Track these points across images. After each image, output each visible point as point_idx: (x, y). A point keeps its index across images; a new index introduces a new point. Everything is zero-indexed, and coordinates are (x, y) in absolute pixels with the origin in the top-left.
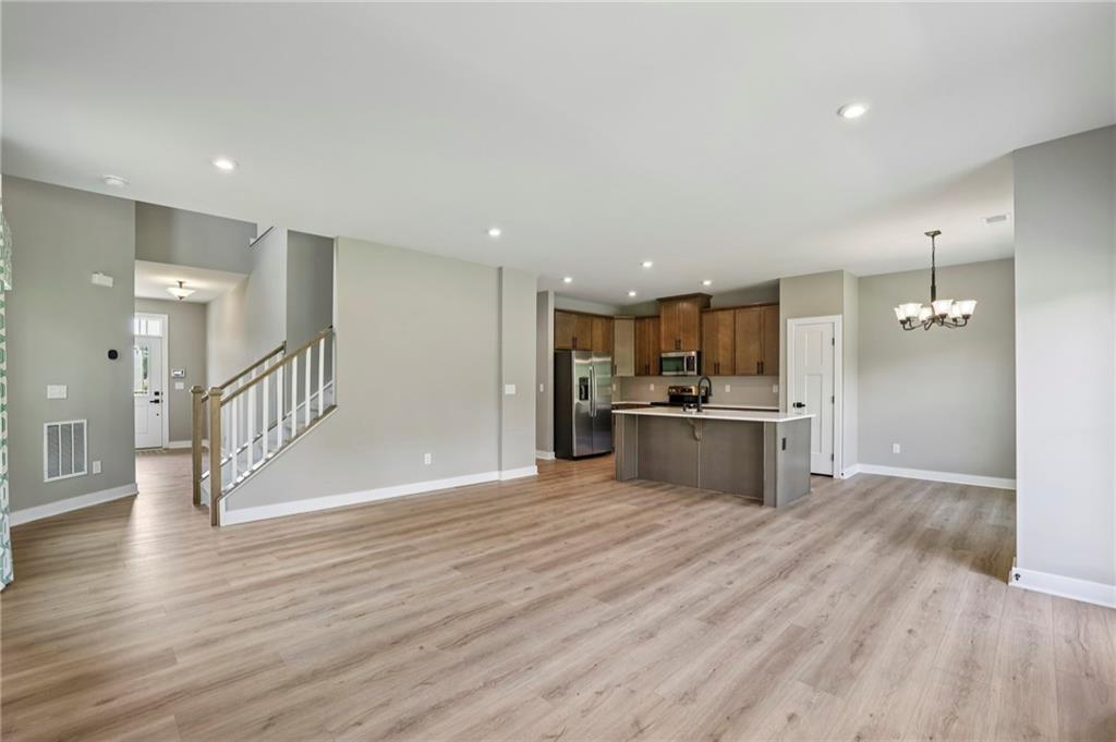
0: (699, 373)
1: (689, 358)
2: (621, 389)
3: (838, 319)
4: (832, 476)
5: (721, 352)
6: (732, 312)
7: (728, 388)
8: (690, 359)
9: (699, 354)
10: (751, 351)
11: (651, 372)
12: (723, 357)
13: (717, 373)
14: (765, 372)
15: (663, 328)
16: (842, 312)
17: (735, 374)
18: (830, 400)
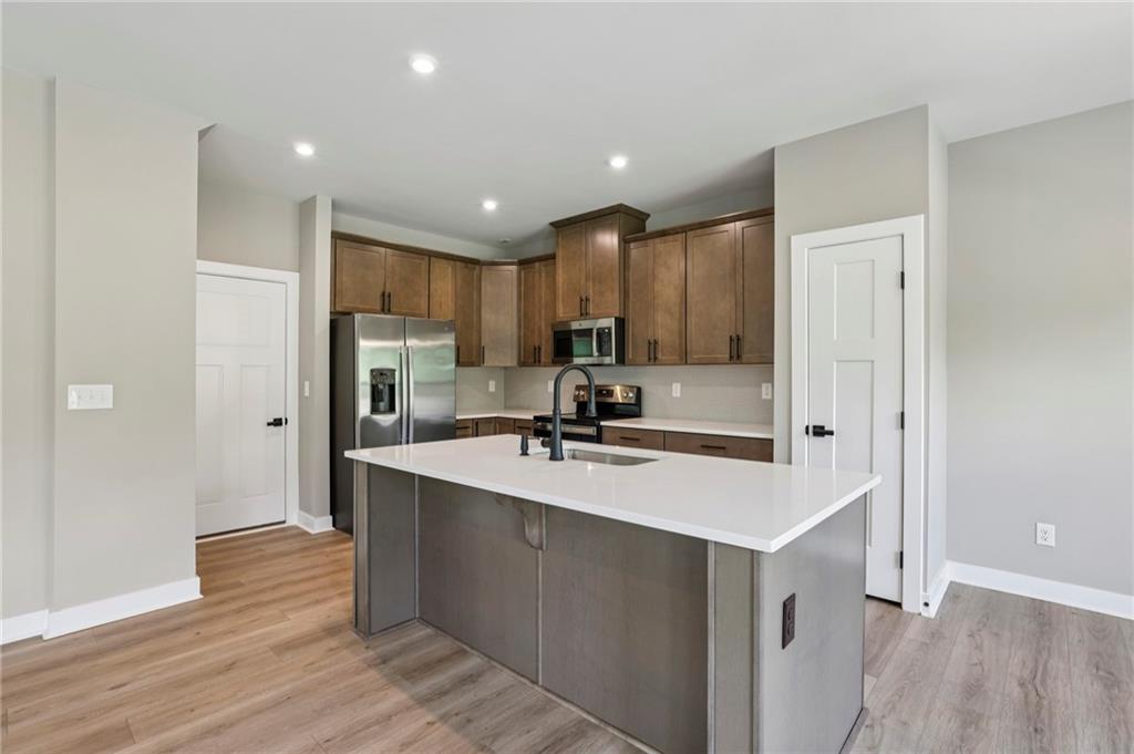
0: (621, 360)
1: (601, 333)
2: (506, 389)
3: (913, 226)
4: (899, 605)
5: (661, 317)
6: (680, 237)
7: (676, 390)
8: (602, 335)
9: (621, 323)
10: (717, 313)
11: (543, 359)
12: (663, 327)
13: (653, 359)
14: (745, 357)
15: (561, 277)
16: (923, 208)
17: (686, 363)
18: (896, 421)
